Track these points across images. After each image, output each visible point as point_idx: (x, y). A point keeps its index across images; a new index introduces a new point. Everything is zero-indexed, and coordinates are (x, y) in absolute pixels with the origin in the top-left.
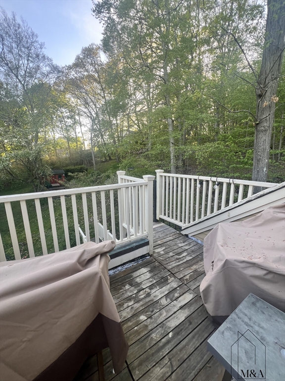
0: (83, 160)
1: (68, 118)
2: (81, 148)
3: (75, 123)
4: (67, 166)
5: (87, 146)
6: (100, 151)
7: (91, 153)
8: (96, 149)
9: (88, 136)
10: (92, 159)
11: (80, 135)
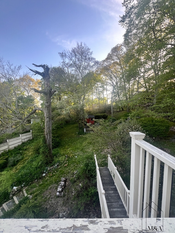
0: (105, 110)
1: (100, 87)
2: (106, 103)
3: (104, 89)
4: (96, 114)
5: (109, 102)
6: (116, 105)
7: (111, 106)
8: (114, 104)
9: (110, 96)
10: (111, 110)
11: (106, 96)
